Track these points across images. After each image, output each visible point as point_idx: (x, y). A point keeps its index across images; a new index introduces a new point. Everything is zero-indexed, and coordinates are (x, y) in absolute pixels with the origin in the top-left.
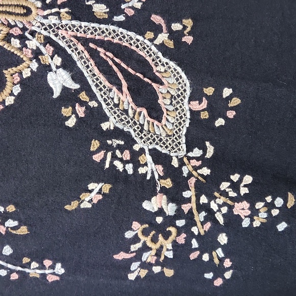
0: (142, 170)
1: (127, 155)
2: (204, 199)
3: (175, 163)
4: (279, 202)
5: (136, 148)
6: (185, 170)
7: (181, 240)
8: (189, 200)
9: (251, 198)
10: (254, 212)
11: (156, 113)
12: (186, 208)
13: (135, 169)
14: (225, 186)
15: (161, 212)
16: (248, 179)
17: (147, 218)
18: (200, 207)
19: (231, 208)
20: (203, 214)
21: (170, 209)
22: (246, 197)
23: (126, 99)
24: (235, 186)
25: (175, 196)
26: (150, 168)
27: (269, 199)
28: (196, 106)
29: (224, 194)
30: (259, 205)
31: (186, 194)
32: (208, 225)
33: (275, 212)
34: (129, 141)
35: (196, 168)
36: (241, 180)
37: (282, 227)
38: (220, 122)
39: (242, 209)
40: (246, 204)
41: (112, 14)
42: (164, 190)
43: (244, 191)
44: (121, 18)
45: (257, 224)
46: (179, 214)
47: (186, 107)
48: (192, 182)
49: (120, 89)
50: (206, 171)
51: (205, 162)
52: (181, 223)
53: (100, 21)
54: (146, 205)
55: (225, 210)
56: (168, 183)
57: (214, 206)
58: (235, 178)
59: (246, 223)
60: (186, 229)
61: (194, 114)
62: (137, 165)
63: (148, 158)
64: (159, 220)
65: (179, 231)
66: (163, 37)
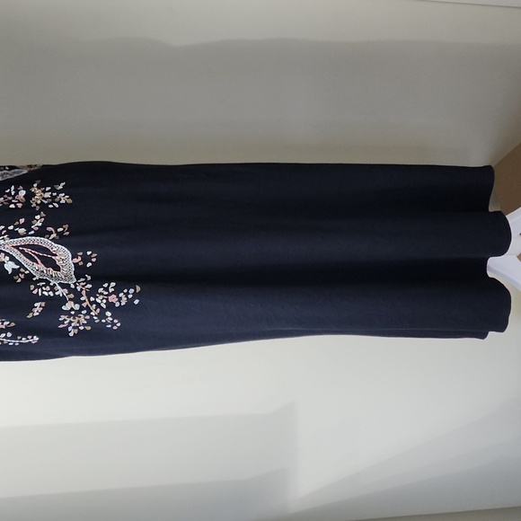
0: (57, 293)
1: (48, 288)
2: (92, 299)
3: (73, 286)
4: (132, 291)
5: (51, 284)
6: (79, 289)
7: (88, 317)
8: (85, 301)
9: (116, 292)
10: (120, 299)
11: (57, 268)
12: (84, 305)
13: (54, 293)
14: (101, 290)
15: (72, 309)
16: (113, 284)
17: (68, 313)
18: (91, 303)
19: (107, 299)
20: (94, 305)
21: (77, 307)
22: (113, 293)
23: (42, 267)
24: (106, 289)
25: (77, 300)
26: (61, 292)
27: (126, 291)
28: (76, 260)
29: (102, 294)
30: (121, 295)
31: (82, 299)
32: (98, 310)
33: (130, 296)
34: (48, 283)
35: (83, 286)
36: (109, 286)
37: (136, 302)
38: (89, 265)
39: (113, 299)
40: (114, 296)
41: (27, 232)
42: (70, 299)
43: (111, 290)
44: (33, 232)
45: (123, 304)
46: (82, 308)
47: (71, 262)
48: (84, 292)
49: (37, 263)
50: (89, 286)
51: (88, 282)
52: (84, 312)
53: (23, 237)
54: (64, 308)
55: (104, 301)
56: (72, 296)
57: (98, 301)
58: (106, 285)
59: (117, 305)
60: (88, 313)
61: (76, 265)
62: (54, 292)
63: (59, 287)
64: (73, 313)
65: (85, 315)
66: (54, 235)
